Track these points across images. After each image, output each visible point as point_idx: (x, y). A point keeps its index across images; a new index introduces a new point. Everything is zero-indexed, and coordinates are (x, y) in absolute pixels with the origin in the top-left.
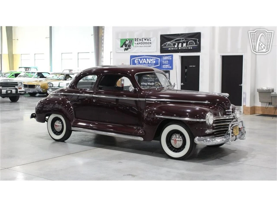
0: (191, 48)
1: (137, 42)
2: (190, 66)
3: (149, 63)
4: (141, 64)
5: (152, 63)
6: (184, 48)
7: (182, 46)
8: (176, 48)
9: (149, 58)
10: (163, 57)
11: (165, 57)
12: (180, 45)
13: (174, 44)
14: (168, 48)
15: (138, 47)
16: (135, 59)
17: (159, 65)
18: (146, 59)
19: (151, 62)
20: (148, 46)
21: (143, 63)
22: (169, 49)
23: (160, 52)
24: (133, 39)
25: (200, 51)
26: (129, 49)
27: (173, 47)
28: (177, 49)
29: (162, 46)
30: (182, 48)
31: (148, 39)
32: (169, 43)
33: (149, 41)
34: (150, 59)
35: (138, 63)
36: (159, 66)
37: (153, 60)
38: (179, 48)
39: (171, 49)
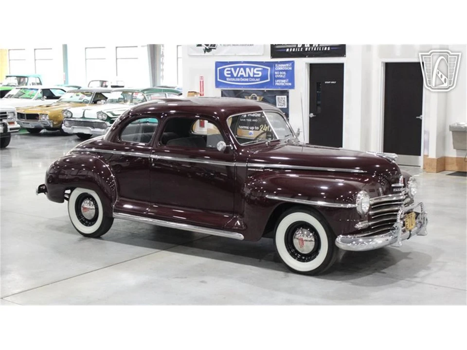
0: (329, 49)
2: (326, 82)
3: (249, 76)
4: (235, 78)
5: (255, 76)
6: (315, 49)
8: (300, 48)
9: (250, 68)
10: (276, 65)
11: (279, 65)
14: (286, 48)
15: (229, 47)
16: (225, 68)
17: (269, 80)
18: (245, 68)
19: (254, 74)
20: (248, 45)
21: (239, 76)
22: (288, 50)
23: (271, 56)
25: (345, 54)
26: (212, 50)
28: (301, 50)
30: (311, 49)
34: (252, 69)
35: (230, 76)
36: (268, 82)
37: (257, 71)
38: (306, 50)
39: (291, 49)
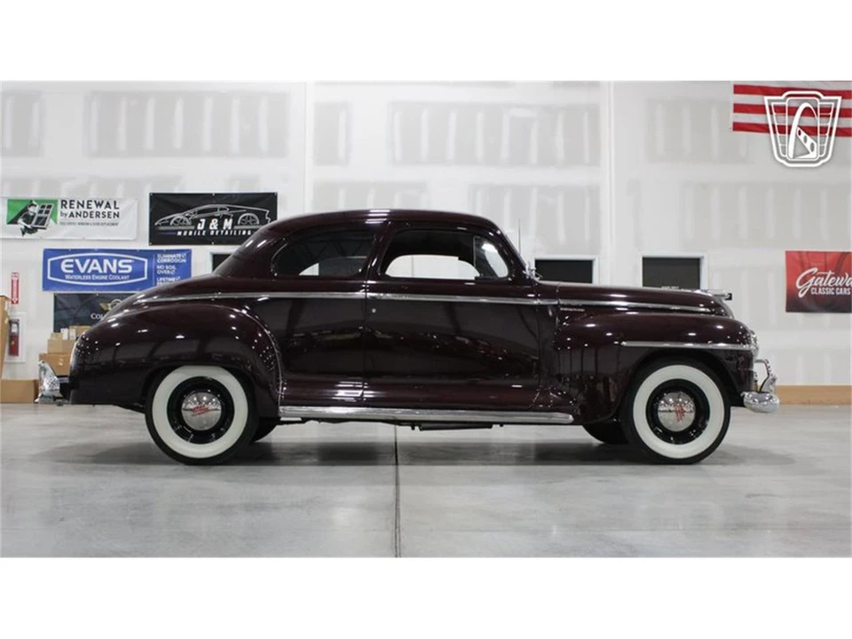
0: (249, 233)
1: (68, 211)
3: (109, 272)
4: (82, 274)
5: (120, 271)
6: (227, 233)
7: (220, 226)
8: (201, 231)
9: (111, 259)
10: (159, 255)
11: (165, 256)
12: (214, 224)
13: (196, 222)
14: (177, 231)
15: (72, 227)
16: (63, 260)
17: (146, 278)
18: (101, 260)
19: (118, 268)
20: (108, 224)
21: (89, 271)
22: (180, 233)
23: (150, 241)
24: (55, 202)
26: (39, 230)
27: (193, 228)
28: (204, 234)
29: (156, 224)
30: (220, 233)
31: (108, 203)
32: (178, 216)
33: (113, 210)
34: (115, 261)
35: (72, 271)
36: (145, 281)
37: (124, 264)
38: (212, 233)
39: (185, 233)
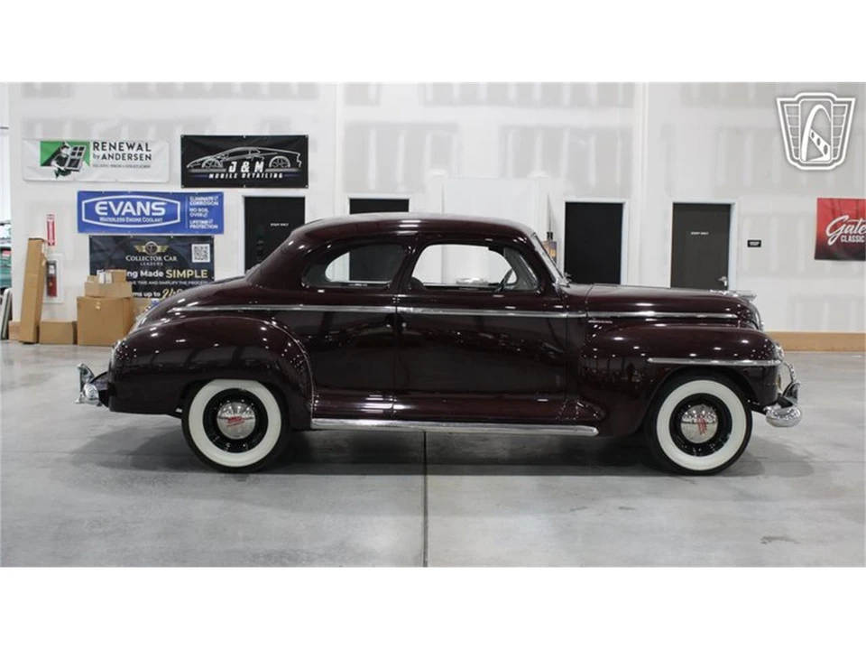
0: (281, 176)
1: (101, 153)
2: (272, 225)
3: (143, 214)
4: (116, 217)
5: (153, 214)
6: (258, 176)
7: (252, 168)
8: (233, 174)
9: (144, 202)
10: (191, 198)
11: (197, 199)
12: (245, 167)
13: (227, 165)
14: (208, 174)
15: (104, 169)
16: (95, 202)
17: (179, 220)
18: (134, 202)
19: (152, 211)
20: (141, 167)
21: (123, 214)
22: (211, 176)
23: (182, 184)
24: (87, 144)
25: (307, 183)
26: (72, 172)
27: (224, 170)
28: (235, 177)
29: (188, 166)
30: (251, 176)
31: (140, 146)
32: (209, 159)
33: (145, 152)
34: (148, 204)
35: (106, 214)
36: (178, 224)
37: (157, 206)
38: (244, 176)
39: (217, 176)
